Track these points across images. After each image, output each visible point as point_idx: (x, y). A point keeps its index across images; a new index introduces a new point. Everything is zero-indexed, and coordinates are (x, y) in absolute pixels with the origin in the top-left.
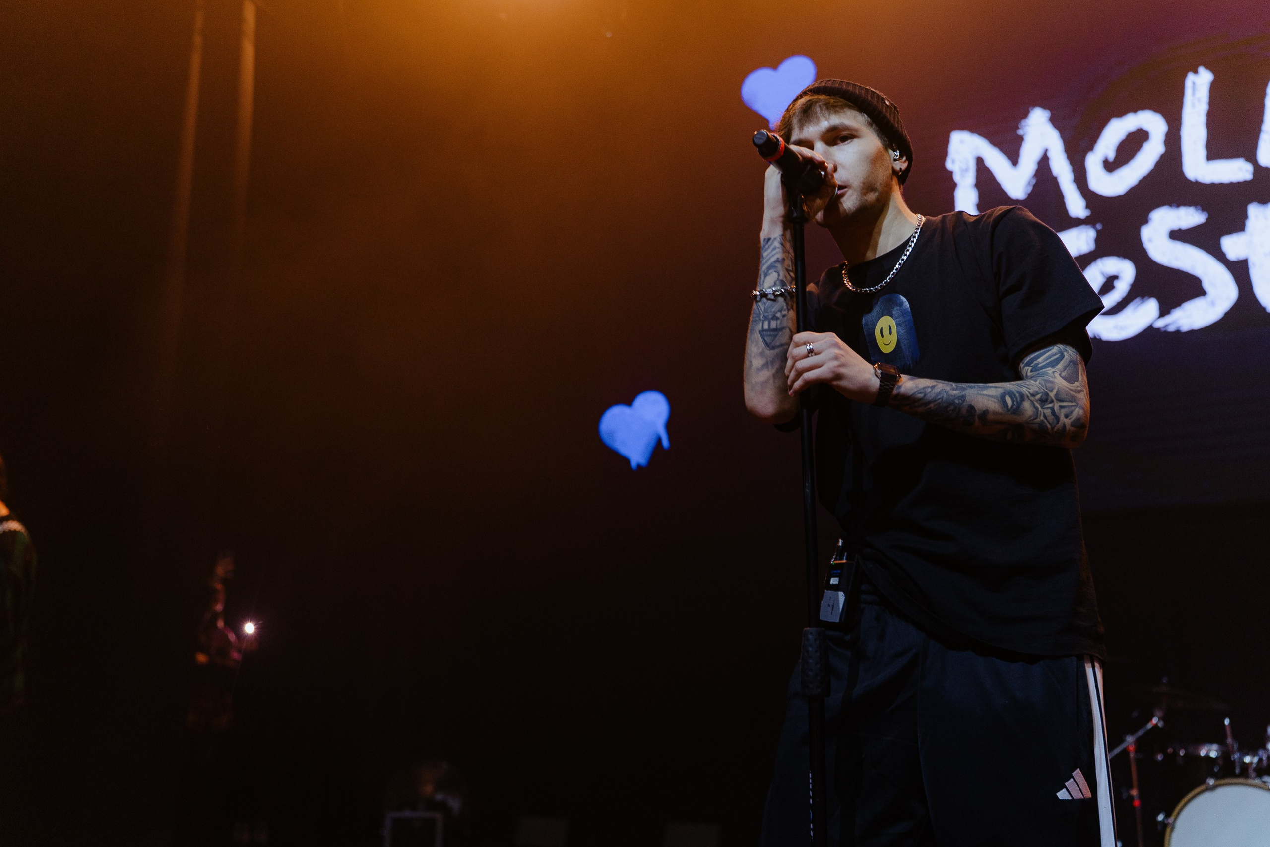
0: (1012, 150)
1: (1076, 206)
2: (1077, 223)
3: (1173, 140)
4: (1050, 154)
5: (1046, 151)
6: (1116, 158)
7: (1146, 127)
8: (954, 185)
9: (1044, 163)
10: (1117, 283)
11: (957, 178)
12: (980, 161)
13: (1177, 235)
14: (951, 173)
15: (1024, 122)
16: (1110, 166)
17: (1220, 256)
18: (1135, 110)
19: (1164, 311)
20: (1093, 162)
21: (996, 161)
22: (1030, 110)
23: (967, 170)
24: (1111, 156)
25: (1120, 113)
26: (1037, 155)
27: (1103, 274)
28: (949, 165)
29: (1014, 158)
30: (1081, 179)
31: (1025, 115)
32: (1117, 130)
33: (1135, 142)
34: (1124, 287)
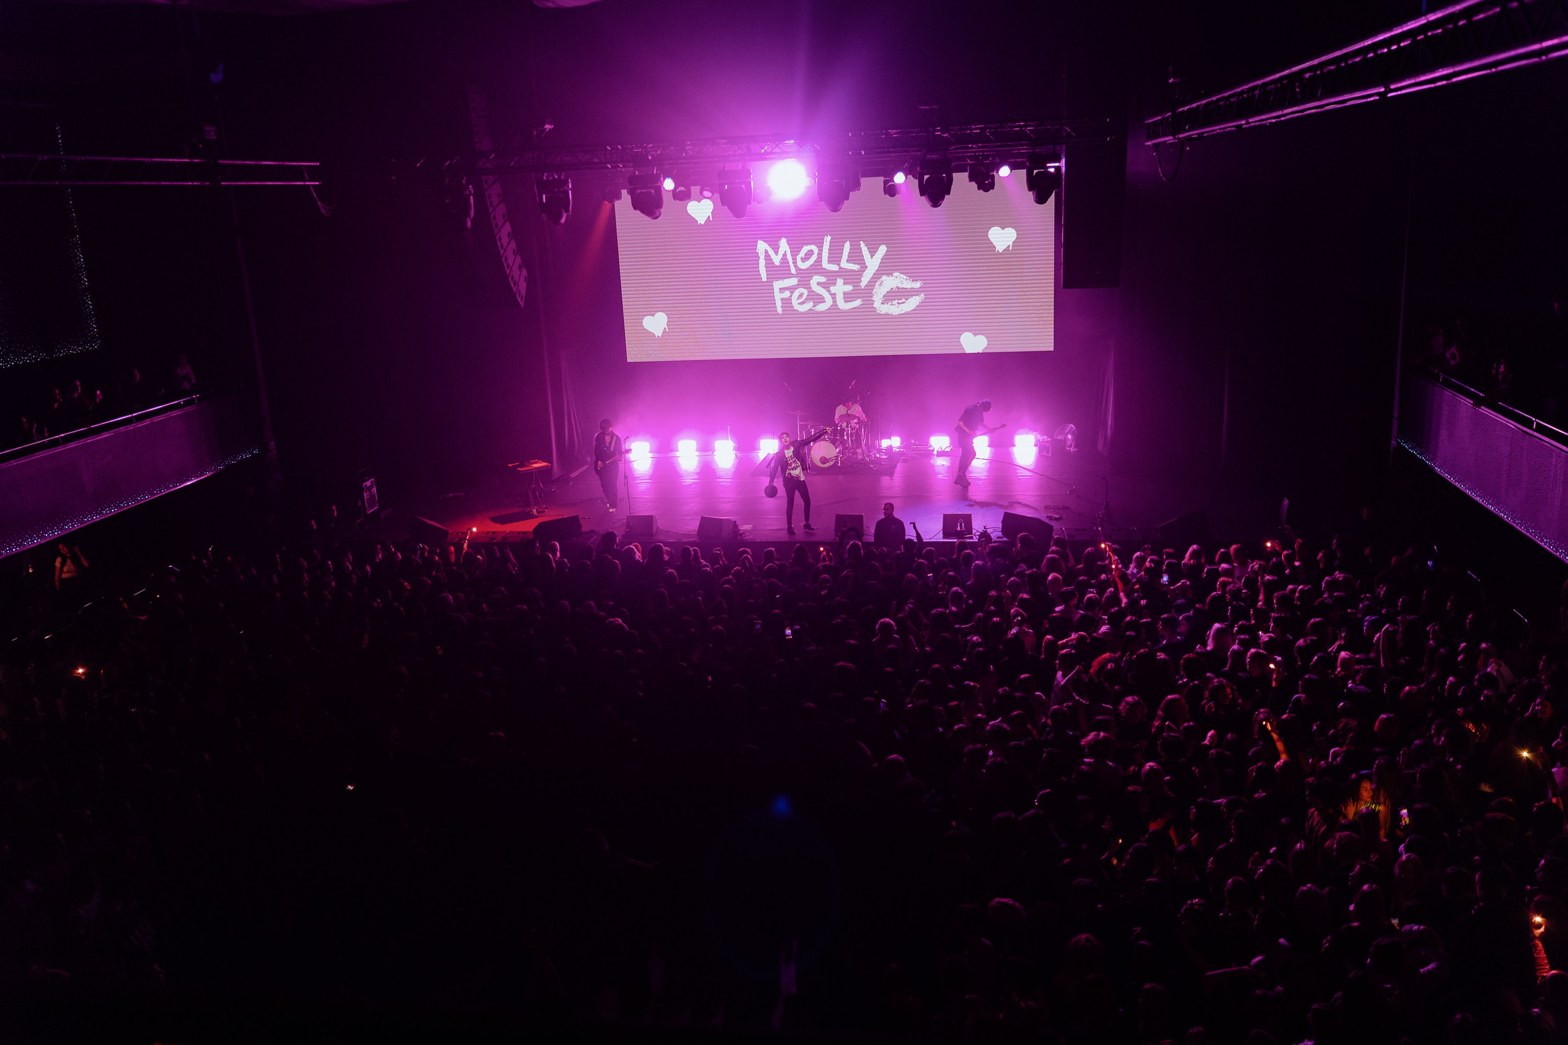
0: (776, 251)
1: (793, 271)
2: (793, 276)
3: (820, 254)
5: (786, 252)
6: (805, 258)
7: (813, 250)
8: (759, 258)
9: (785, 255)
11: (760, 255)
12: (766, 252)
13: (819, 284)
14: (758, 254)
15: (780, 242)
16: (804, 260)
17: (829, 291)
18: (811, 244)
19: (813, 306)
20: (799, 258)
21: (771, 252)
22: (782, 239)
23: (763, 253)
24: (803, 257)
25: (807, 245)
26: (783, 253)
27: (799, 292)
28: (757, 251)
29: (777, 253)
30: (795, 263)
31: (780, 240)
32: (806, 249)
33: (810, 254)
34: (804, 297)
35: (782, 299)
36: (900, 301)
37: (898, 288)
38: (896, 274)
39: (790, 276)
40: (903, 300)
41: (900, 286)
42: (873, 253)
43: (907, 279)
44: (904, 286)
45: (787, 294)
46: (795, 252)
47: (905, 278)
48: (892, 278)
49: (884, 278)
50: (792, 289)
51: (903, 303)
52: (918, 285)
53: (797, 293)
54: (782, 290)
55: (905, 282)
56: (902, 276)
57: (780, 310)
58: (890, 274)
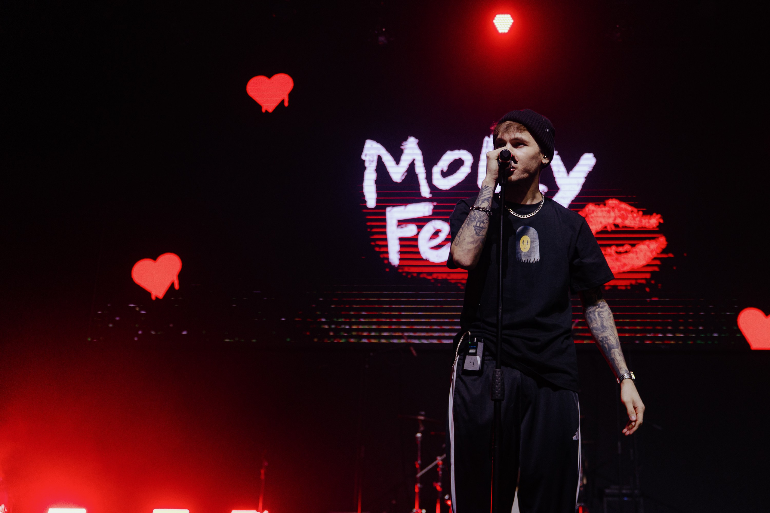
0: (397, 156)
1: (425, 191)
2: (424, 200)
3: (475, 166)
4: (416, 162)
5: (414, 160)
6: (447, 170)
7: (463, 158)
8: (365, 168)
9: (412, 166)
10: (440, 234)
11: (367, 164)
12: (380, 158)
14: (364, 161)
15: (405, 143)
16: (445, 174)
18: (459, 149)
20: (436, 171)
21: (388, 160)
22: (408, 137)
23: (373, 161)
24: (445, 169)
25: (452, 149)
26: (409, 161)
27: (434, 228)
28: (363, 157)
29: (397, 160)
30: (429, 178)
31: (406, 139)
32: (449, 157)
33: (457, 165)
34: (443, 236)
35: (401, 239)
36: (621, 249)
37: (616, 225)
38: (612, 202)
39: (419, 199)
40: (627, 247)
41: (619, 221)
42: (570, 165)
43: (632, 211)
44: (628, 223)
45: (410, 231)
46: (429, 164)
47: (629, 208)
48: (603, 209)
49: (591, 207)
50: (420, 222)
51: (626, 252)
52: (653, 222)
53: (429, 228)
54: (402, 223)
55: (630, 216)
56: (623, 206)
57: (394, 258)
58: (600, 201)
